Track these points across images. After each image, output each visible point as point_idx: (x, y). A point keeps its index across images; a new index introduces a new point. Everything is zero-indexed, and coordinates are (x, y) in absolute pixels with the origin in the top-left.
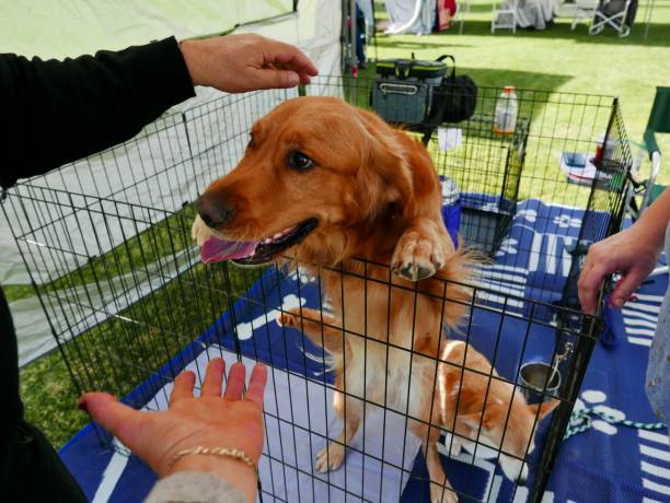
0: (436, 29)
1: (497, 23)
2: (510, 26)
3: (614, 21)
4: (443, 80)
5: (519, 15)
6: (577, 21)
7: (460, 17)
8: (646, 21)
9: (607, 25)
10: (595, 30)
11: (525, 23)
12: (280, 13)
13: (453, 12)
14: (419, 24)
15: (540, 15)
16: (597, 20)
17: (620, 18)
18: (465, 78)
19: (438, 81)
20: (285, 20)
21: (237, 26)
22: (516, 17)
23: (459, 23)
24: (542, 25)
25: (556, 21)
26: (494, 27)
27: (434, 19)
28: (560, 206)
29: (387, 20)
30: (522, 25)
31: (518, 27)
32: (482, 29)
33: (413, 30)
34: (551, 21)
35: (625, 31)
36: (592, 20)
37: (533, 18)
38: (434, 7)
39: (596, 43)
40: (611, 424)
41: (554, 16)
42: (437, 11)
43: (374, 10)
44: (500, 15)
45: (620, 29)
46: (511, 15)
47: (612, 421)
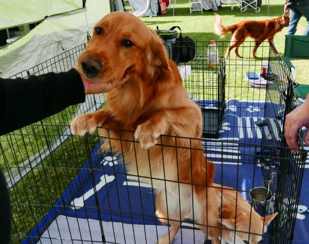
0: (160, 14)
1: (192, 9)
2: (200, 10)
3: (252, 5)
4: (176, 40)
5: (203, 4)
6: (234, 5)
7: (171, 6)
8: (267, 4)
9: (249, 7)
10: (243, 10)
11: (208, 8)
12: (75, 9)
13: (167, 4)
14: (150, 11)
15: (215, 4)
16: (243, 4)
17: (255, 3)
18: (187, 38)
19: (174, 40)
20: (78, 12)
21: (46, 17)
22: (202, 5)
23: (172, 9)
24: (216, 8)
25: (223, 6)
26: (191, 11)
27: (158, 9)
28: (246, 101)
29: (131, 10)
30: (206, 9)
31: (204, 10)
32: (185, 12)
33: (147, 15)
34: (220, 6)
35: (258, 10)
36: (241, 5)
37: (211, 5)
38: (157, 2)
39: (245, 16)
40: (301, 214)
41: (221, 3)
42: (159, 3)
43: (124, 5)
44: (193, 4)
45: (256, 9)
46: (199, 4)
47: (301, 212)
